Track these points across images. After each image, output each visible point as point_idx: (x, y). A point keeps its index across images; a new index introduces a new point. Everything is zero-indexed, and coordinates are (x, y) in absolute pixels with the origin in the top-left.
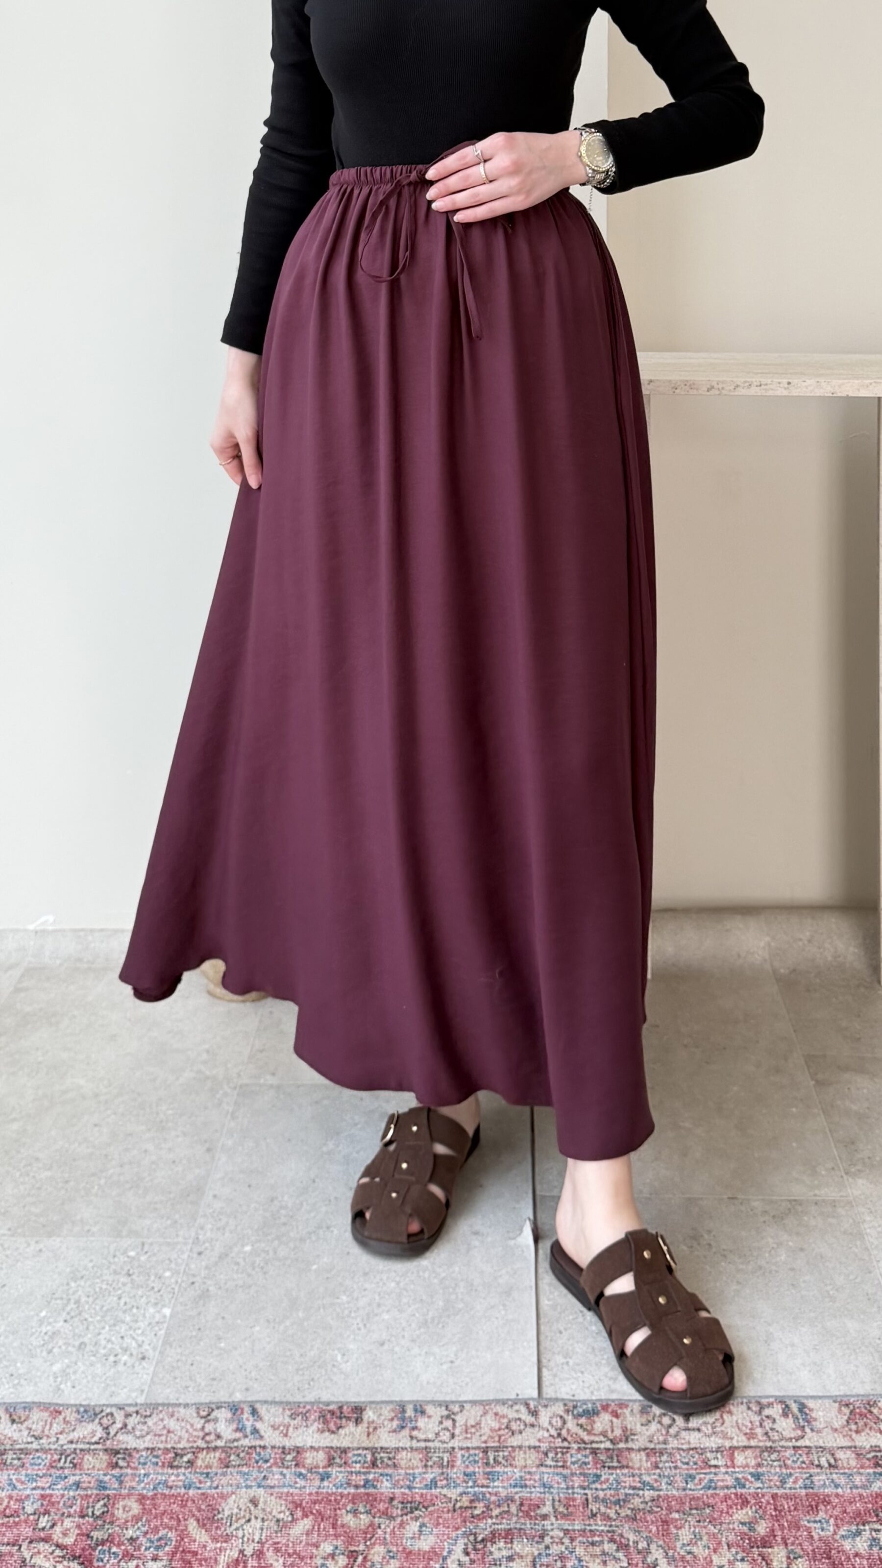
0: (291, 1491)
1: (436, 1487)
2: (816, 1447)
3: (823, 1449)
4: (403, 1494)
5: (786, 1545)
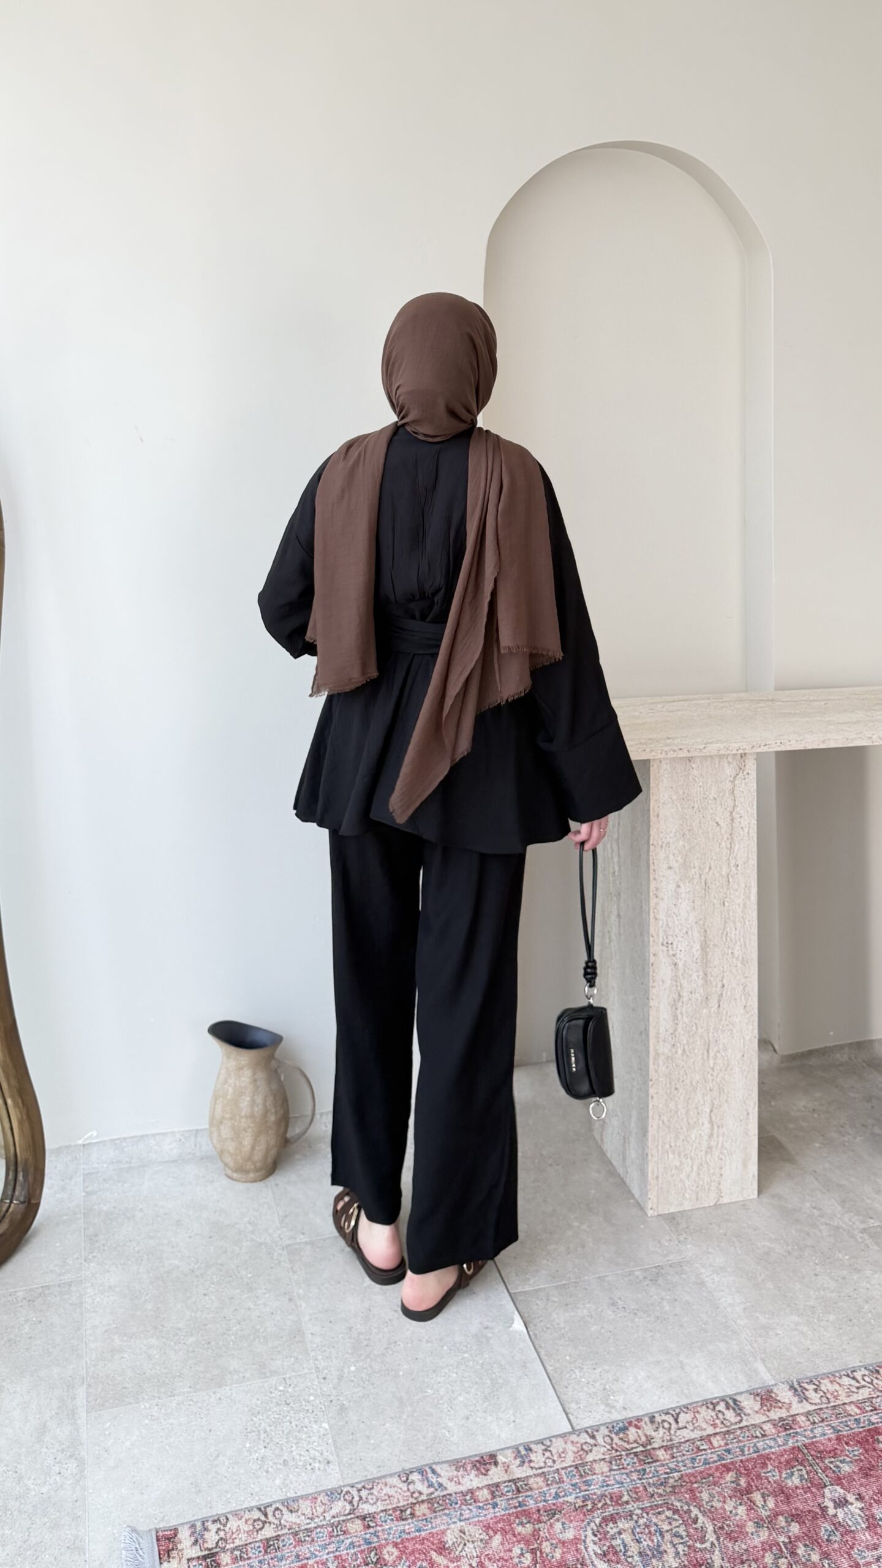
0: (480, 1519)
1: (560, 1497)
2: (752, 1425)
3: (755, 1426)
4: (544, 1506)
5: (759, 1490)
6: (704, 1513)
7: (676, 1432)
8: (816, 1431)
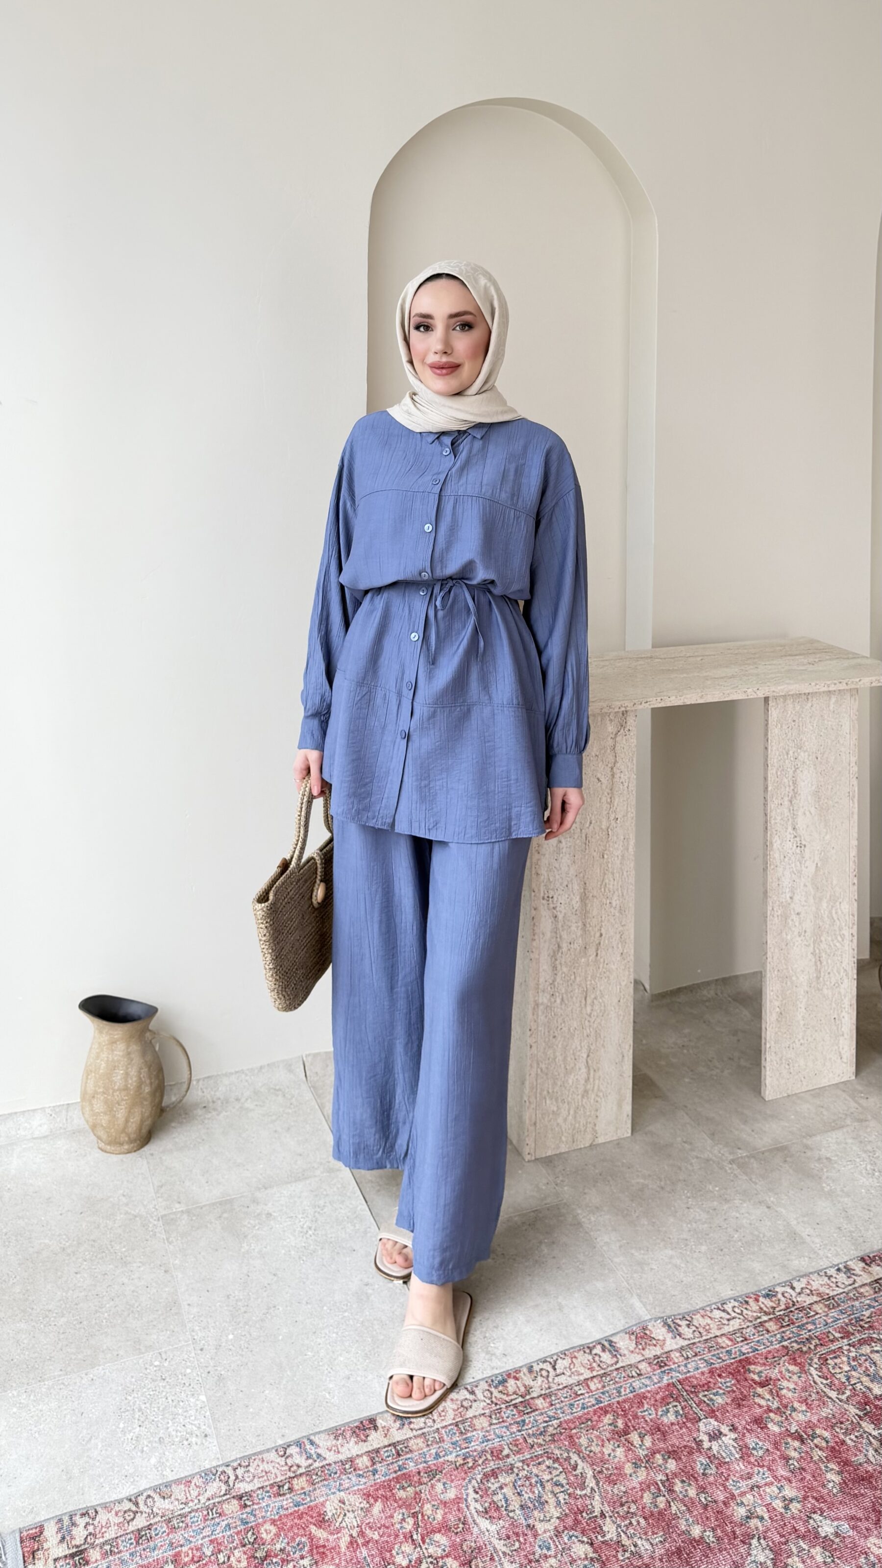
0: (360, 1487)
1: (440, 1457)
3: (630, 1366)
4: (424, 1467)
6: (583, 1459)
7: (554, 1379)
8: (689, 1366)
